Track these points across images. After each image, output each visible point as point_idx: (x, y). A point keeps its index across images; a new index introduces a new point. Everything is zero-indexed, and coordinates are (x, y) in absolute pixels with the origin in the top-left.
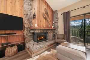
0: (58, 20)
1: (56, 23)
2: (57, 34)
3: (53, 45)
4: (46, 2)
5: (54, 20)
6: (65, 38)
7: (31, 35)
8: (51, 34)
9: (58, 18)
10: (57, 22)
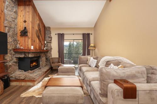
0: (51, 40)
1: (48, 44)
2: (50, 57)
3: (48, 72)
4: (39, 15)
5: (46, 39)
6: (60, 62)
7: (15, 62)
8: (44, 58)
9: (52, 38)
10: (51, 43)
